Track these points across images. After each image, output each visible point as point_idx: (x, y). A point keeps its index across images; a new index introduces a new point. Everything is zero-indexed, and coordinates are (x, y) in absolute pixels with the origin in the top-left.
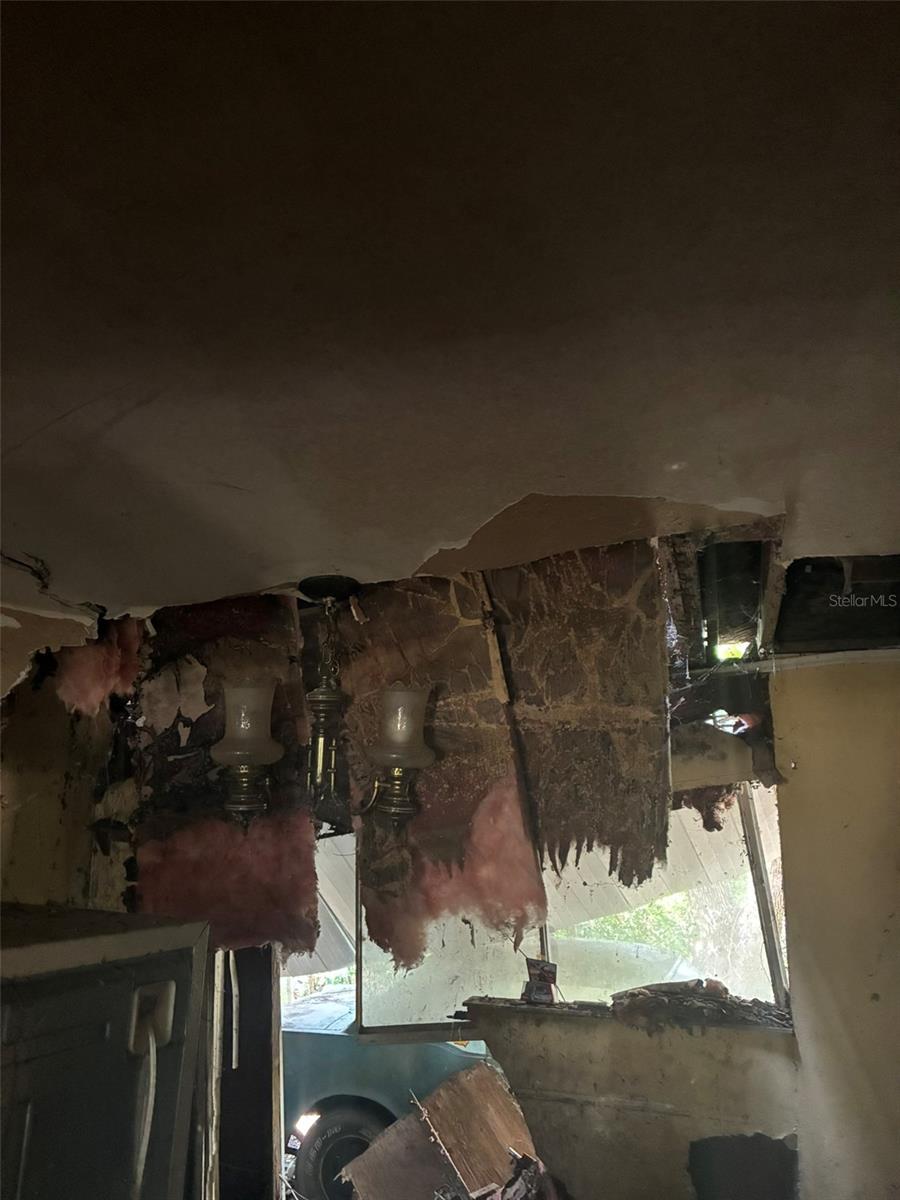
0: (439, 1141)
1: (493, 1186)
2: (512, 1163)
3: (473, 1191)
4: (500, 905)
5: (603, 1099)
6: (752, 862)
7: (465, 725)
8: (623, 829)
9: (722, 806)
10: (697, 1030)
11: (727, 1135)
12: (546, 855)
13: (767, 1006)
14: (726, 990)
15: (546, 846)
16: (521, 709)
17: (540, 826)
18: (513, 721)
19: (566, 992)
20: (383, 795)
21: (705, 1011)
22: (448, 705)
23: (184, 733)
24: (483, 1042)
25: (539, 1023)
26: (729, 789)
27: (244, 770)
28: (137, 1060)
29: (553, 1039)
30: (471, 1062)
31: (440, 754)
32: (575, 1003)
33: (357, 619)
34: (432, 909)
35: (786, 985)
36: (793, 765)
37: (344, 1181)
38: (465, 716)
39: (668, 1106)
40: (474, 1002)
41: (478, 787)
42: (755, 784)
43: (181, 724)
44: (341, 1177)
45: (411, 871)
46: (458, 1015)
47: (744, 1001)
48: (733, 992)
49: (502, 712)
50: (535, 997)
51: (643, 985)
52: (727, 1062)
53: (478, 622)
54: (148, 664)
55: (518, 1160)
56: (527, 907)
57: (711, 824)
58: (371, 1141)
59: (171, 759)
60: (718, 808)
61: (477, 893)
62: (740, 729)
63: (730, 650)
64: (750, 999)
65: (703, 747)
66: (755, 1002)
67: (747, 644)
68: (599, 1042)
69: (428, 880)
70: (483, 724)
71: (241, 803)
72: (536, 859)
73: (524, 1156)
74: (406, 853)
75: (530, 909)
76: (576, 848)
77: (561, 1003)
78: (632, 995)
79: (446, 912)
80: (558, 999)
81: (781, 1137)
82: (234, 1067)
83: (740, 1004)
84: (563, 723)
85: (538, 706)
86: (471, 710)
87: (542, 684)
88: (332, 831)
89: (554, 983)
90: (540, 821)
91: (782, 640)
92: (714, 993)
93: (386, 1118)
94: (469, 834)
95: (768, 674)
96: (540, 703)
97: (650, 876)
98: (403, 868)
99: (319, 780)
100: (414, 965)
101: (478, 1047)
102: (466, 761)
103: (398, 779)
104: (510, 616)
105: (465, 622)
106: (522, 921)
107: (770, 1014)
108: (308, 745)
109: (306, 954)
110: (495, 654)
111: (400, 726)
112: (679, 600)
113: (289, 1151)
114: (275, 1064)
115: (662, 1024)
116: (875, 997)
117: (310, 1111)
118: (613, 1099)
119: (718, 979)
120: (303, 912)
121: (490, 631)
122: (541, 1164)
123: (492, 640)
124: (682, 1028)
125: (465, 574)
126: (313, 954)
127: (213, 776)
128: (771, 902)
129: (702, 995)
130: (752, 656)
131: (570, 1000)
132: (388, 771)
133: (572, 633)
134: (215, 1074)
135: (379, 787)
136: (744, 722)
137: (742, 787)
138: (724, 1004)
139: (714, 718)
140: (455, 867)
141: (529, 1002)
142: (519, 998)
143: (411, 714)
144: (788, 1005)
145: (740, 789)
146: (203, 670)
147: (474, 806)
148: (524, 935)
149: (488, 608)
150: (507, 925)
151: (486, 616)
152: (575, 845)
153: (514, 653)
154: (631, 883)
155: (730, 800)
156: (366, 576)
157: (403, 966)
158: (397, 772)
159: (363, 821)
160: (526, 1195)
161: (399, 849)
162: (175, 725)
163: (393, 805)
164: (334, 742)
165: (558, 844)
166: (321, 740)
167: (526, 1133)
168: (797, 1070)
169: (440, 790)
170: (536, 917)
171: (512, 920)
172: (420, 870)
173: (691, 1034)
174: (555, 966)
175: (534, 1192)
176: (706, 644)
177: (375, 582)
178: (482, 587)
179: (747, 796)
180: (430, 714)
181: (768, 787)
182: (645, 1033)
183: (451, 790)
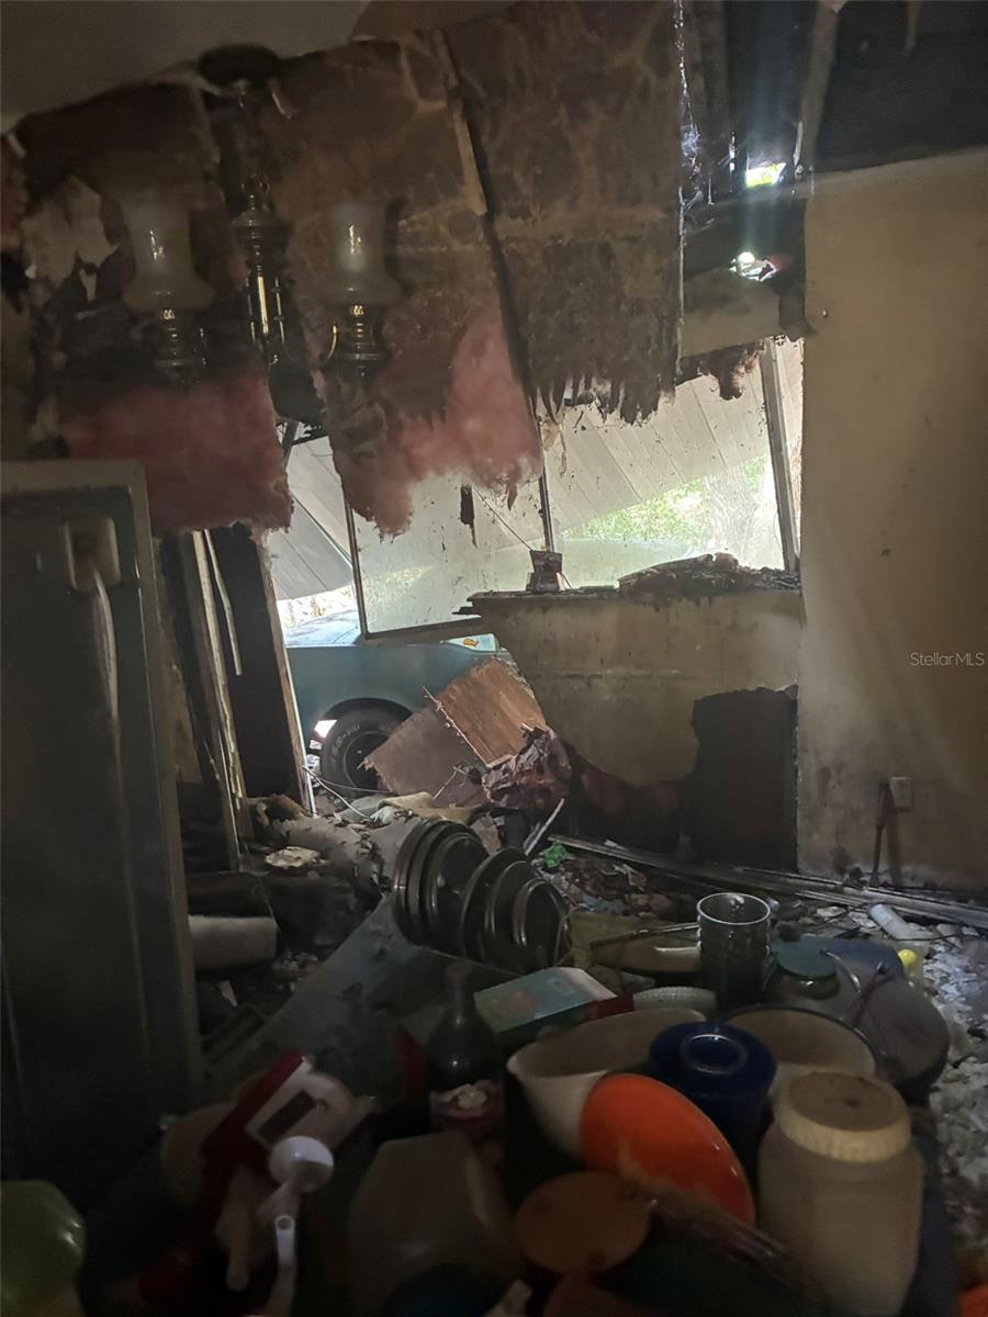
0: (454, 725)
1: (508, 756)
2: (524, 736)
3: (489, 763)
4: (490, 460)
5: (609, 672)
6: (770, 431)
7: (434, 249)
8: (626, 359)
9: (742, 370)
10: (704, 600)
11: (730, 691)
12: (539, 400)
13: (777, 572)
14: (736, 561)
15: (539, 391)
16: (505, 225)
17: (531, 367)
18: (495, 243)
19: (571, 580)
20: (345, 344)
21: (713, 582)
22: (412, 224)
23: (90, 283)
24: (491, 636)
25: (545, 610)
26: (752, 348)
27: (169, 315)
28: (86, 598)
29: (560, 625)
30: (482, 658)
31: (408, 289)
32: (581, 588)
33: (282, 111)
34: (415, 471)
35: (797, 551)
36: (825, 313)
37: (367, 768)
38: (435, 237)
39: (674, 672)
40: (478, 597)
41: (456, 324)
42: (781, 340)
43: (82, 272)
44: (364, 766)
45: (385, 427)
46: (463, 611)
47: (753, 570)
48: (743, 564)
49: (479, 228)
50: (540, 586)
51: (654, 564)
52: (733, 627)
53: (441, 104)
54: (24, 197)
55: (530, 733)
56: (520, 460)
57: (728, 391)
58: (390, 733)
59: (80, 316)
60: (738, 372)
61: (466, 450)
62: (768, 275)
63: (762, 175)
64: (760, 568)
65: (723, 300)
66: (765, 570)
67: (782, 166)
68: (607, 621)
69: (406, 437)
70: (457, 246)
71: (174, 358)
72: (529, 407)
73: (536, 729)
74: (380, 410)
75: (524, 461)
76: (573, 387)
77: (567, 590)
78: (639, 575)
79: (431, 475)
80: (563, 586)
81: (783, 689)
82: (238, 673)
83: (749, 574)
84: (553, 238)
85: (524, 218)
86: (443, 229)
87: (526, 189)
88: (308, 435)
89: (560, 571)
90: (531, 362)
91: (827, 154)
92: (725, 565)
93: (402, 714)
94: (448, 380)
95: (804, 201)
96: (524, 213)
97: (656, 409)
98: (377, 424)
99: (266, 329)
100: (400, 531)
101: (486, 643)
102: (439, 294)
103: (361, 319)
104: (482, 94)
105: (424, 107)
106: (515, 475)
107: (780, 579)
108: (244, 288)
109: (281, 530)
110: (466, 149)
111: (354, 248)
112: (700, 82)
113: (309, 751)
114: (282, 672)
115: (669, 599)
116: (886, 552)
117: (328, 717)
118: (621, 670)
119: (728, 552)
120: (272, 485)
121: (457, 115)
122: (551, 732)
123: (461, 130)
124: (689, 599)
125: (419, 34)
126: (289, 529)
127: (136, 334)
128: (788, 471)
129: (712, 568)
130: (788, 179)
131: (575, 586)
132: (345, 309)
133: (562, 111)
134: (221, 682)
135: (338, 333)
136: (772, 266)
137: (765, 347)
138: (733, 574)
139: (737, 265)
140: (436, 422)
141: (534, 592)
142: (524, 589)
143: (367, 236)
144: (797, 569)
145: (763, 349)
146: (96, 197)
147: (453, 348)
148: (518, 491)
149: (453, 82)
150: (499, 481)
151: (453, 95)
152: (571, 384)
153: (491, 148)
154: (635, 419)
155: (751, 363)
156: (287, 44)
157: (389, 533)
158: (357, 311)
159: (325, 379)
160: (539, 759)
161: (370, 404)
162: (75, 273)
163: (357, 351)
164: (277, 282)
165: (552, 384)
166: (260, 280)
167: (537, 712)
168: (802, 627)
169: (412, 332)
170: (530, 470)
171: (505, 475)
172: (396, 428)
173: (698, 603)
174: (560, 555)
175: (546, 755)
176: (732, 166)
177: (300, 54)
178: (443, 52)
179: (771, 357)
180: (391, 237)
181: (795, 341)
182: (652, 608)
183: (424, 330)
